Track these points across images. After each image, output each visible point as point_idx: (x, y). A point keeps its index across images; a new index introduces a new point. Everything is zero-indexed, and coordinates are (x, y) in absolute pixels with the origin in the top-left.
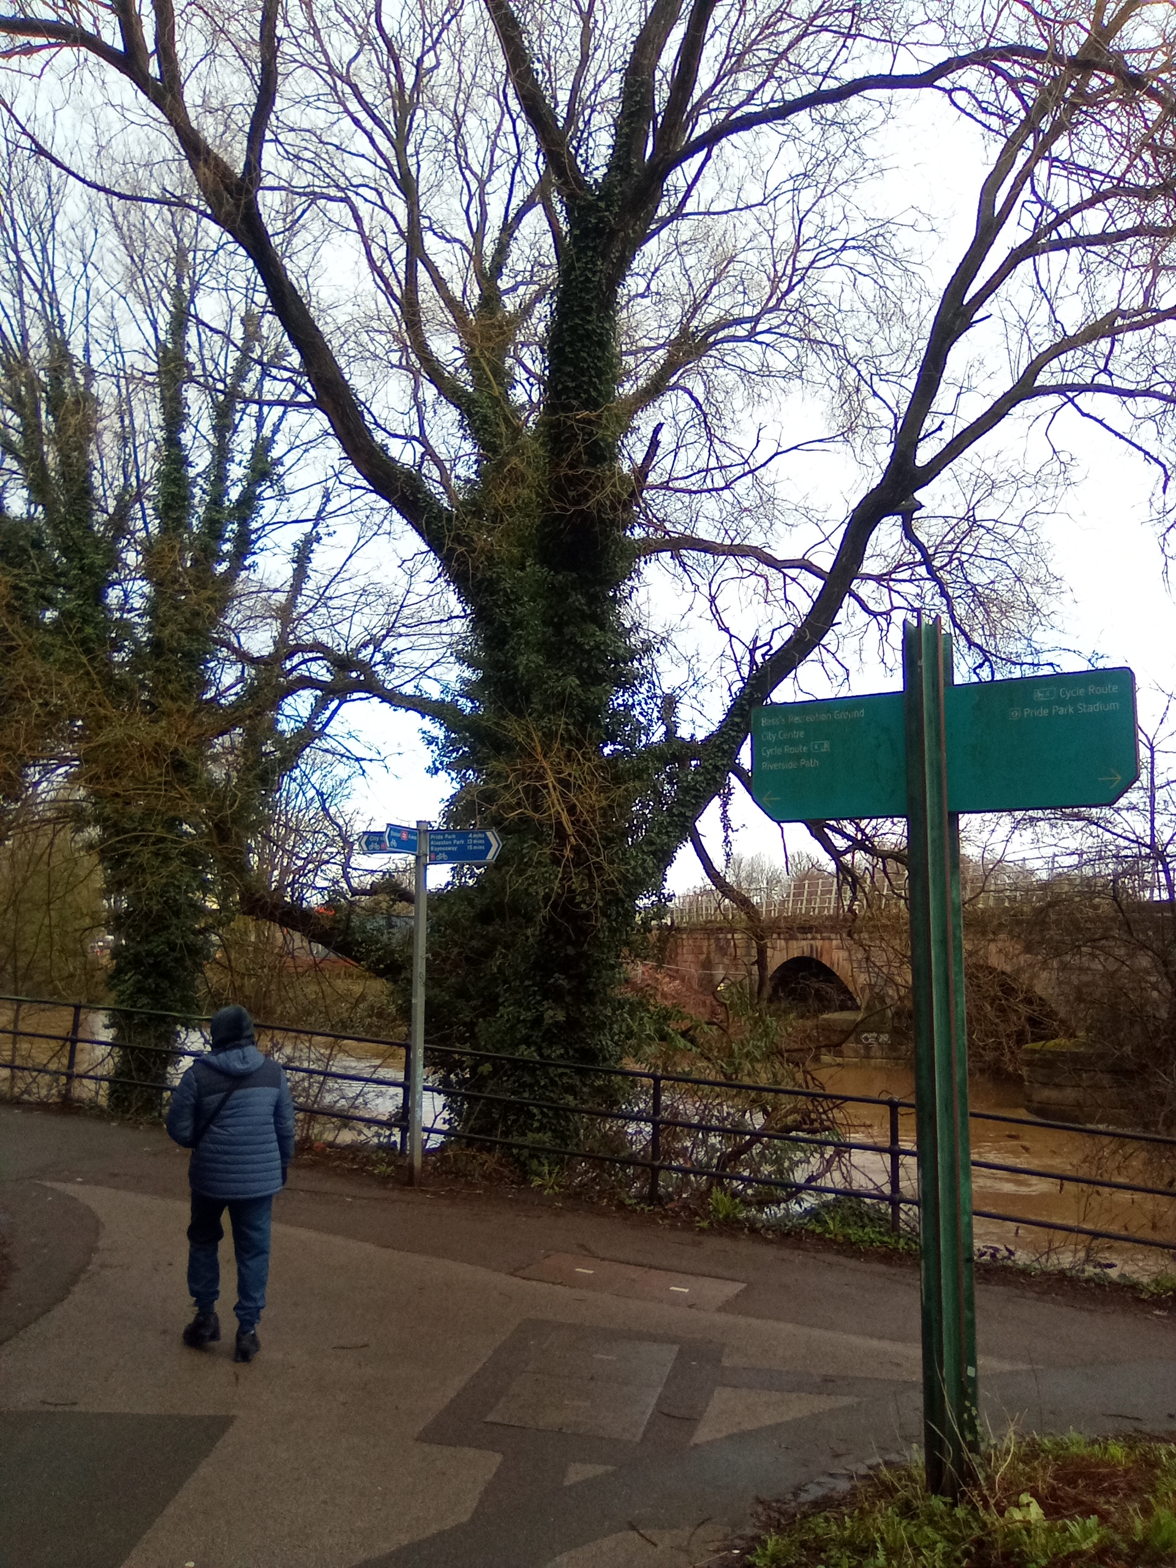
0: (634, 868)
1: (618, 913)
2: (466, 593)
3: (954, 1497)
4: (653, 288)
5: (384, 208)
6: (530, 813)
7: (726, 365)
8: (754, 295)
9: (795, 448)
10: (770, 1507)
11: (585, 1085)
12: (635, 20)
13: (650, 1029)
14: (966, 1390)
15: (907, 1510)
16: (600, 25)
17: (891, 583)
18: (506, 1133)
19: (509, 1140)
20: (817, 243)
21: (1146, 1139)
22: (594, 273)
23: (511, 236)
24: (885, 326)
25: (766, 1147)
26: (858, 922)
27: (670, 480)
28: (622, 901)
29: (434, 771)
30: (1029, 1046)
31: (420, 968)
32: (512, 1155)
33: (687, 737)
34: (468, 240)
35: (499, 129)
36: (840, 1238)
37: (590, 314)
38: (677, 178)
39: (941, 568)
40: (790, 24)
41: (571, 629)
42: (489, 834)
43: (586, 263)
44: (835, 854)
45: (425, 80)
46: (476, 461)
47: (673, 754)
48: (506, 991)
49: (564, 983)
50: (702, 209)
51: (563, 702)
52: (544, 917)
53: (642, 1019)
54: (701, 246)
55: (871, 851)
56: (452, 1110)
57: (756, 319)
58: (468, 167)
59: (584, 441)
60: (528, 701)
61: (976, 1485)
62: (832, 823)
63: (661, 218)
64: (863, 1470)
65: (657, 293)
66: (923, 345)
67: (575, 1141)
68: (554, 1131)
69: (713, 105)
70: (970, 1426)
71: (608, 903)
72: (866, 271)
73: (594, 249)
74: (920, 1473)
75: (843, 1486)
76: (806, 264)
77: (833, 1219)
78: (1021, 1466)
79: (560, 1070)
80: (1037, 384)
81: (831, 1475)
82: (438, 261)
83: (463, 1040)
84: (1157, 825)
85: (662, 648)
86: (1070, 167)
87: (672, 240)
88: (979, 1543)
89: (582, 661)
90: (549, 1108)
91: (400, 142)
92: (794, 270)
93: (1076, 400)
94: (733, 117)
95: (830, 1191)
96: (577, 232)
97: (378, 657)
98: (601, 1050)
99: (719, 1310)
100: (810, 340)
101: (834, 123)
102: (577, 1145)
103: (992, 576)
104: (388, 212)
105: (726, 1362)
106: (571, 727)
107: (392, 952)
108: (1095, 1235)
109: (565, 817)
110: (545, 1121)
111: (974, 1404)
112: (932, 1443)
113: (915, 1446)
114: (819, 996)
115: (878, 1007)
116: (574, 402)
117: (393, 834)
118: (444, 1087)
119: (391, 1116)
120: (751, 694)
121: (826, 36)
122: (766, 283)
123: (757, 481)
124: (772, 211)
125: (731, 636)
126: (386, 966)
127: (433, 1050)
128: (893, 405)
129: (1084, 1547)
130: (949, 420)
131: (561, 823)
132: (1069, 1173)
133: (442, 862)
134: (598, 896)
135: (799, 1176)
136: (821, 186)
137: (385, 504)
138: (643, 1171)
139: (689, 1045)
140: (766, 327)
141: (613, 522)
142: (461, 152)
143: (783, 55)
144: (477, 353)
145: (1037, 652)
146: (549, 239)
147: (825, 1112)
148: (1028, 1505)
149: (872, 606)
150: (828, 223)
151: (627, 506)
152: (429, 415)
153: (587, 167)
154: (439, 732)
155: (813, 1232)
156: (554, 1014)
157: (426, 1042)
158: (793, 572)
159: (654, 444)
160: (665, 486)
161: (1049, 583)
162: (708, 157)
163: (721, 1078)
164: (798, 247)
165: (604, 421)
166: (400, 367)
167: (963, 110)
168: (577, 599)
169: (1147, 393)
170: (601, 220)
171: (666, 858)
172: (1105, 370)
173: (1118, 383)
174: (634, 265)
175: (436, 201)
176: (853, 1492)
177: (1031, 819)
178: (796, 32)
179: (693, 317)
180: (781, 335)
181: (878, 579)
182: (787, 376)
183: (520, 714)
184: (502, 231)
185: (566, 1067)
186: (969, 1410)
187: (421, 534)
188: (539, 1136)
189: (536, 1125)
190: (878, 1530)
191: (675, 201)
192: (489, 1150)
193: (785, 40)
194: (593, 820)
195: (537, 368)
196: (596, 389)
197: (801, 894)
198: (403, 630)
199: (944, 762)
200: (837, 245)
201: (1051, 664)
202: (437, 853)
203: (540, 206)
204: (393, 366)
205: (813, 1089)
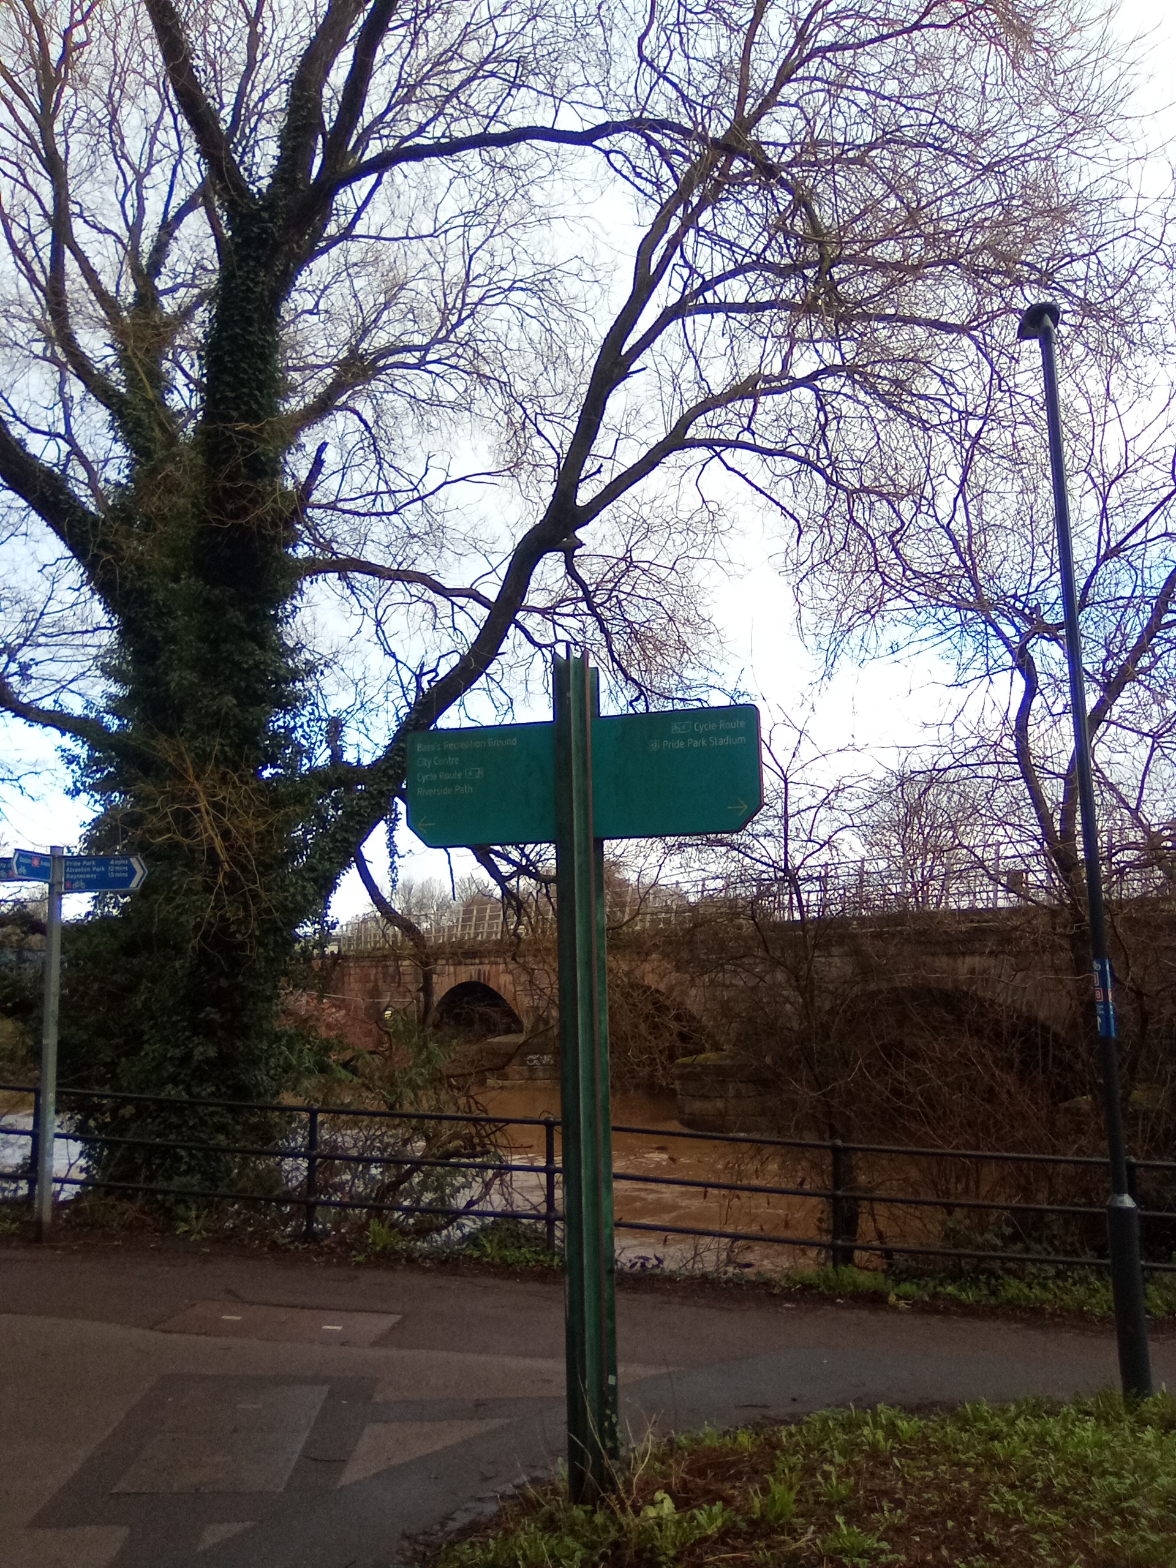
0: (293, 895)
1: (276, 942)
2: (111, 605)
3: (594, 1505)
4: (321, 307)
5: (26, 185)
6: (179, 837)
7: (396, 391)
8: (424, 325)
9: (463, 479)
10: (416, 1542)
11: (238, 1123)
12: (305, 33)
13: (308, 1061)
14: (607, 1399)
15: (550, 1525)
16: (268, 32)
17: (556, 617)
18: (150, 1179)
19: (153, 1186)
20: (487, 281)
21: (779, 1143)
22: (256, 284)
23: (170, 235)
24: (550, 367)
25: (427, 1175)
26: (523, 946)
27: (338, 500)
28: (278, 930)
29: (74, 792)
30: (680, 1061)
31: (52, 1006)
32: (157, 1201)
33: (353, 761)
34: (125, 235)
35: (158, 122)
36: (497, 1260)
37: (251, 325)
38: (347, 198)
39: (602, 604)
40: (462, 65)
41: (226, 647)
42: (133, 860)
43: (248, 272)
44: (501, 879)
45: (75, 55)
46: (128, 466)
47: (339, 779)
48: (151, 1028)
49: (216, 1017)
50: (372, 233)
51: (219, 722)
52: (193, 948)
53: (301, 1051)
54: (371, 269)
55: (535, 876)
56: (89, 1156)
57: (426, 349)
58: (124, 156)
59: (244, 454)
60: (180, 719)
61: (615, 1490)
62: (497, 848)
63: (330, 237)
64: (510, 1490)
65: (326, 311)
66: (584, 389)
67: (227, 1181)
68: (204, 1173)
69: (385, 132)
70: (610, 1433)
71: (266, 932)
72: (533, 312)
73: (257, 259)
74: (563, 1486)
75: (491, 1508)
76: (476, 300)
77: (491, 1241)
78: (657, 1465)
79: (211, 1109)
80: (687, 436)
81: (480, 1500)
82: (89, 252)
83: (101, 1082)
84: (790, 849)
85: (327, 672)
86: (715, 239)
87: (342, 260)
88: (616, 1545)
89: (240, 680)
90: (199, 1149)
91: (46, 118)
92: (464, 304)
93: (723, 455)
94: (406, 145)
95: (490, 1214)
96: (239, 240)
97: (13, 667)
98: (257, 1085)
99: (374, 1344)
100: (479, 375)
101: (502, 167)
102: (228, 1186)
103: (648, 614)
104: (31, 190)
105: (378, 1398)
106: (227, 749)
107: (23, 989)
108: (735, 1237)
109: (218, 842)
110: (193, 1163)
111: (614, 1411)
112: (575, 1455)
113: (560, 1460)
114: (485, 1019)
115: (542, 1027)
116: (235, 414)
117: (22, 860)
118: (79, 1133)
119: (19, 1167)
120: (417, 719)
121: (494, 82)
122: (436, 314)
123: (427, 508)
124: (443, 243)
125: (397, 661)
126: (15, 1005)
127: (68, 1094)
128: (556, 445)
129: (709, 1532)
130: (608, 464)
131: (213, 849)
132: (713, 1180)
133: (80, 890)
134: (253, 924)
135: (460, 1201)
136: (491, 226)
137: (23, 503)
138: (299, 1209)
139: (350, 1076)
140: (436, 357)
141: (274, 539)
142: (115, 138)
143: (454, 93)
144: (129, 353)
145: (689, 688)
146: (212, 243)
147: (488, 1136)
148: (662, 1502)
149: (537, 638)
150: (497, 261)
151: (288, 524)
152: (76, 412)
153: (250, 175)
154: (81, 750)
155: (471, 1256)
156: (204, 1050)
157: (59, 1085)
158: (461, 601)
159: (318, 463)
160: (332, 506)
161: (701, 625)
162: (378, 182)
163: (384, 1108)
164: (468, 282)
165: (265, 435)
166: (44, 358)
167: (619, 172)
168: (235, 616)
169: (782, 453)
170: (264, 230)
171: (328, 885)
172: (749, 429)
173: (759, 442)
174: (301, 280)
175: (87, 187)
176: (498, 1515)
177: (681, 845)
178: (465, 74)
179: (362, 340)
180: (451, 367)
181: (543, 612)
182: (454, 406)
183: (171, 734)
184: (161, 228)
185: (216, 1105)
186: (609, 1418)
187: (62, 539)
188: (184, 1180)
189: (183, 1167)
190: (521, 1547)
191: (345, 220)
192: (131, 1198)
193: (457, 79)
194: (249, 846)
195: (195, 373)
196: (257, 402)
197: (470, 919)
198: (42, 640)
199: (590, 791)
200: (506, 285)
201: (699, 700)
202: (73, 881)
203: (202, 210)
204: (37, 357)
205: (476, 1113)
